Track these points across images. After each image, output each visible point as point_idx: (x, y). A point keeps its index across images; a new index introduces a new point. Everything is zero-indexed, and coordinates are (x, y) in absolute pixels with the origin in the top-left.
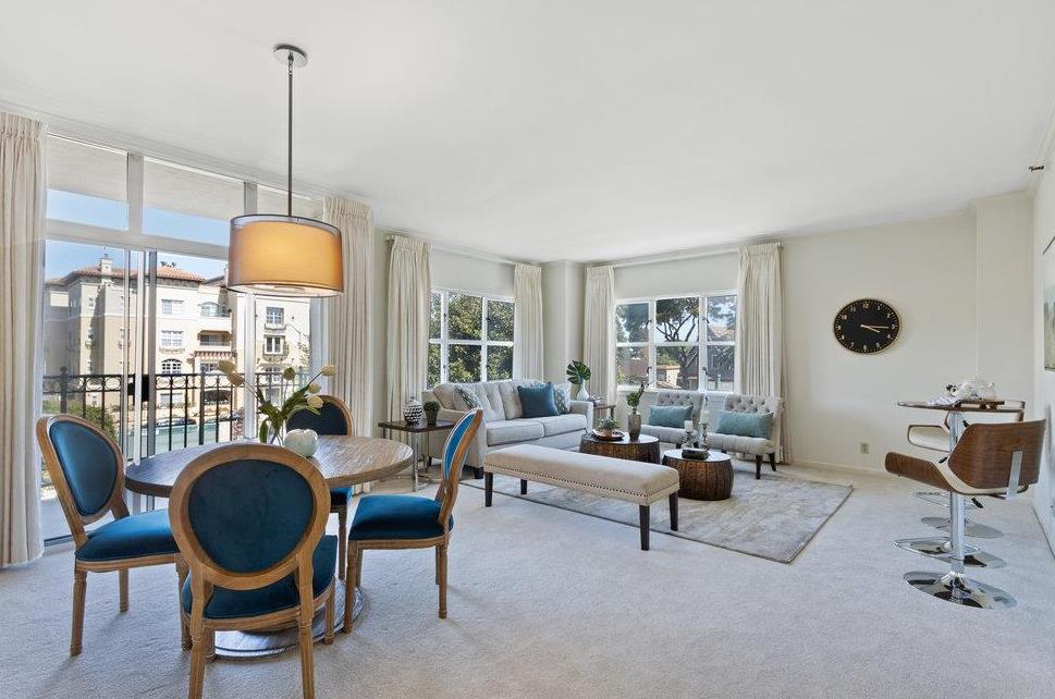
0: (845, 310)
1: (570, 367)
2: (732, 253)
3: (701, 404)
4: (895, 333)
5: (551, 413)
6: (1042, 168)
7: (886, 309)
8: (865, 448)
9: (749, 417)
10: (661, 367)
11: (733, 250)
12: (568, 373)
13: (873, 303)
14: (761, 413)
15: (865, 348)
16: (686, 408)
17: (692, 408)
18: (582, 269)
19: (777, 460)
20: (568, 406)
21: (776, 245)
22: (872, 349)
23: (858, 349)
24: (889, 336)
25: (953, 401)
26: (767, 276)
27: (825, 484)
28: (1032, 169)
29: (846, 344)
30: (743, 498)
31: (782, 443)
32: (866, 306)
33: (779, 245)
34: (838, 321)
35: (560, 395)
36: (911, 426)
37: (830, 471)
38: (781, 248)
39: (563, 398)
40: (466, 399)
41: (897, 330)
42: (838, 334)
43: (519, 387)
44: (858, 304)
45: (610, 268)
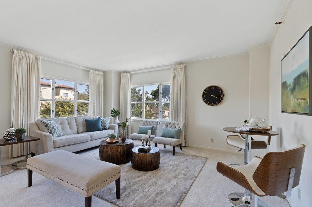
0: (206, 90)
1: (112, 111)
2: (169, 69)
3: (157, 125)
4: (222, 98)
5: (99, 130)
6: (281, 23)
7: (219, 89)
8: (212, 140)
9: (173, 130)
10: (164, 110)
11: (169, 67)
12: (111, 113)
13: (215, 87)
14: (177, 128)
15: (212, 104)
16: (151, 126)
17: (153, 126)
18: (120, 74)
19: (183, 145)
20: (107, 126)
21: (183, 65)
22: (215, 104)
23: (210, 104)
24: (220, 99)
25: (248, 129)
26: (180, 77)
27: (198, 156)
28: (277, 23)
29: (206, 102)
30: (163, 168)
31: (185, 139)
32: (213, 88)
33: (184, 66)
34: (204, 94)
35: (104, 122)
36: (228, 136)
37: (201, 150)
38: (185, 67)
39: (105, 123)
40: (47, 126)
41: (223, 97)
42: (204, 98)
43: (86, 119)
44: (210, 87)
45: (129, 74)
